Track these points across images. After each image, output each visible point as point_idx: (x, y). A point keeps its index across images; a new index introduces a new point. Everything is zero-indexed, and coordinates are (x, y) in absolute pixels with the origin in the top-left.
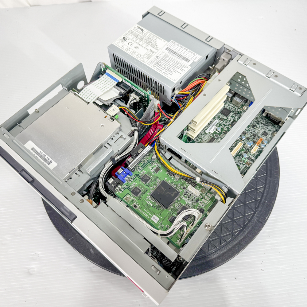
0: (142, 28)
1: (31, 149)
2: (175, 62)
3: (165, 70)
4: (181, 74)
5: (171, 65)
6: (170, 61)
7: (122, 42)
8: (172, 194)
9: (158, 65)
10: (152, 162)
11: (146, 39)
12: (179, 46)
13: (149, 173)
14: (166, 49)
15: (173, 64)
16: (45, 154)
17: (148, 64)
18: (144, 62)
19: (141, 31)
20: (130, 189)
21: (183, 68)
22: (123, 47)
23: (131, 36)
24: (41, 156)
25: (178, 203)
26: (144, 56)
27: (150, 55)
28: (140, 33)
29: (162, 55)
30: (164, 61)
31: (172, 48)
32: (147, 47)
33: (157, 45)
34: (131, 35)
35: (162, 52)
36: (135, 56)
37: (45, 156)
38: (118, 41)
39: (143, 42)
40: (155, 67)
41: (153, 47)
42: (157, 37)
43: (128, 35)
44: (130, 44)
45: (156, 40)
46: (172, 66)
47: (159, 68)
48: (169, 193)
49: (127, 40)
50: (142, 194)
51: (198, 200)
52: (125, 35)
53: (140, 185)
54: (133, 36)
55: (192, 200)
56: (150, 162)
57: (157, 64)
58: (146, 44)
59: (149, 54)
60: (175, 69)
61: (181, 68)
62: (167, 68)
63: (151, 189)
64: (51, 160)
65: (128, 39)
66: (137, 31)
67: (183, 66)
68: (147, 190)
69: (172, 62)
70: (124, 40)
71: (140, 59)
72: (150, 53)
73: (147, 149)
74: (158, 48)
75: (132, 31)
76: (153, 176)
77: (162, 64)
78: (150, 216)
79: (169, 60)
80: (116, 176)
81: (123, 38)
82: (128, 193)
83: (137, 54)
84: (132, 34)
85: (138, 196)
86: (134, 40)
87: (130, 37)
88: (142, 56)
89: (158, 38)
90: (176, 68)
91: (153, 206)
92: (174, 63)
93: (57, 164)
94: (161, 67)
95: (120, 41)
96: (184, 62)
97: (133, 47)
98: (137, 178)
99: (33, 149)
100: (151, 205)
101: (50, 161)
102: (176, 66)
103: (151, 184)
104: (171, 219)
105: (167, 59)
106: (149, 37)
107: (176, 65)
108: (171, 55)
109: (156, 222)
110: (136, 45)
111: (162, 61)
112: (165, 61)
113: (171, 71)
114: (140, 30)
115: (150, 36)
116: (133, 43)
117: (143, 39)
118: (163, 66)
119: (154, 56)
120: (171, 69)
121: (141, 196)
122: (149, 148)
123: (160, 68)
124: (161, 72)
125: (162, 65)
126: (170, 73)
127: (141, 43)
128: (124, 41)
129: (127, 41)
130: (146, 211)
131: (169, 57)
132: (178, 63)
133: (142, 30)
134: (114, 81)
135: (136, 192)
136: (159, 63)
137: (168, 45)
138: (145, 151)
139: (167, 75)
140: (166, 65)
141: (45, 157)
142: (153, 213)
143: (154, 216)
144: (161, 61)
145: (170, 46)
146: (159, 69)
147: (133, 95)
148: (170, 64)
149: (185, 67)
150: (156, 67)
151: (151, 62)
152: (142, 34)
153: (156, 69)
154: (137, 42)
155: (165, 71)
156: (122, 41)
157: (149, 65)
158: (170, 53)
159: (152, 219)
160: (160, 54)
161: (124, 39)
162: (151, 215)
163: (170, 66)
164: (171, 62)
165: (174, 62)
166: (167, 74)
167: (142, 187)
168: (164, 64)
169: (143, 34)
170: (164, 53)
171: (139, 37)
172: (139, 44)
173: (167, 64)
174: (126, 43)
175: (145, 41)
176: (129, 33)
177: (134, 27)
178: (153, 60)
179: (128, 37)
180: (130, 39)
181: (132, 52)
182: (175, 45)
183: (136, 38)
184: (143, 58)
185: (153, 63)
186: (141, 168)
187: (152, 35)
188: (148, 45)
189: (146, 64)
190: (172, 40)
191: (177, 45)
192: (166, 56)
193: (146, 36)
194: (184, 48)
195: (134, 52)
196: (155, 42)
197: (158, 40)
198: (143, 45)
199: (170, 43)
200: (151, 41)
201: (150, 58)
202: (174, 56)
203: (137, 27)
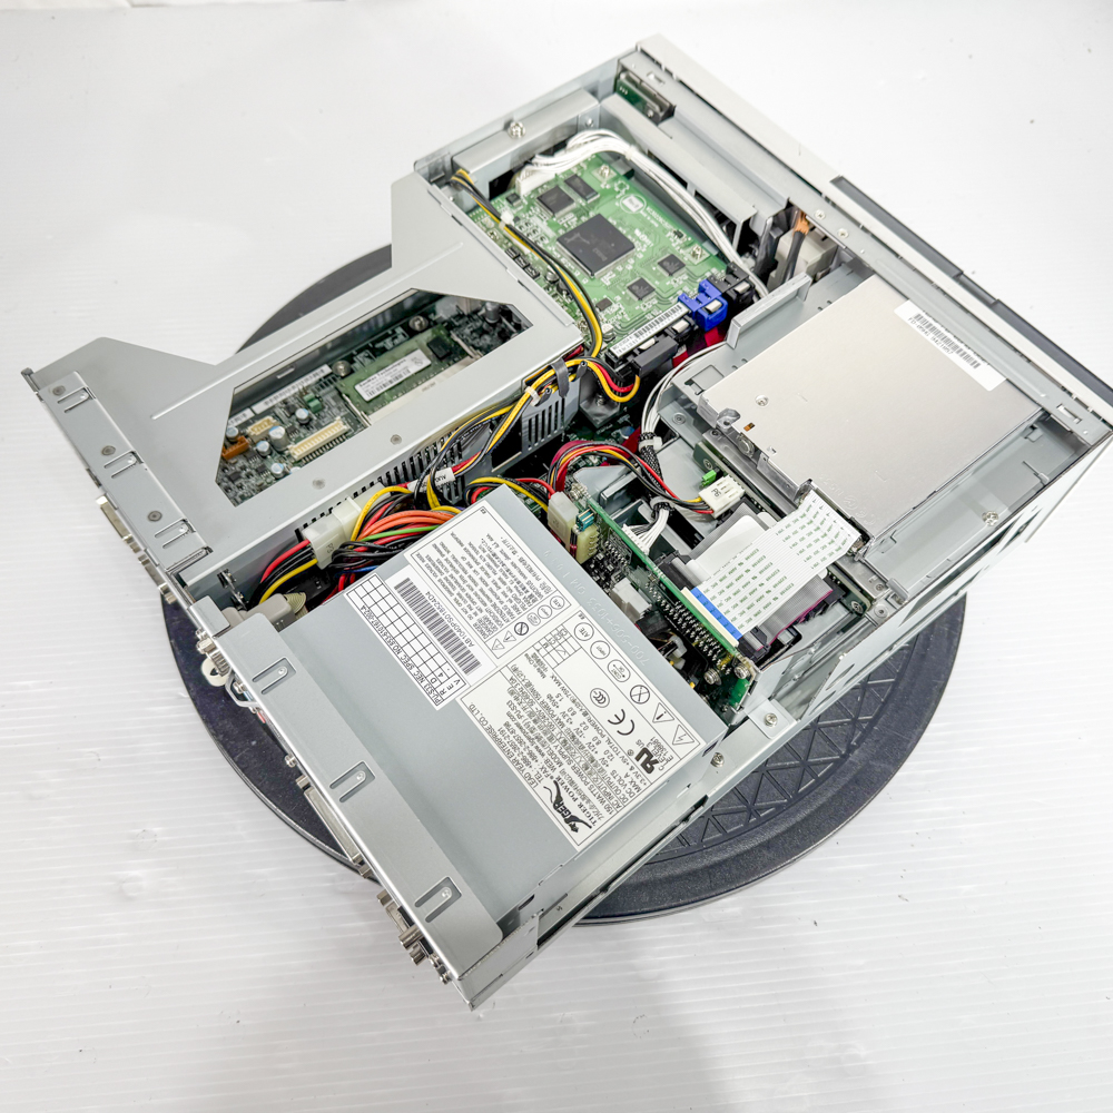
0: (557, 819)
1: (979, 364)
2: (458, 590)
3: (508, 563)
4: (450, 532)
5: (477, 578)
6: (475, 599)
7: (663, 743)
8: (578, 239)
9: (531, 592)
10: (615, 327)
11: (551, 739)
12: (414, 670)
13: (627, 302)
14: (477, 664)
15: (469, 582)
16: (933, 342)
17: (567, 604)
18: (582, 616)
19: (564, 794)
20: (688, 274)
21: (435, 556)
22: (661, 711)
23: (614, 772)
24: (946, 339)
25: (568, 224)
26: (577, 647)
27: (550, 648)
28: (572, 782)
29: (501, 637)
30: (501, 606)
31: (451, 667)
32: (555, 690)
33: (512, 693)
34: (615, 781)
35: (497, 652)
36: (614, 655)
37: (933, 339)
38: (682, 750)
39: (567, 725)
40: (543, 586)
41: (529, 684)
42: (499, 742)
43: (627, 780)
44: (625, 727)
45: (507, 725)
46: (473, 575)
47: (530, 577)
48: (585, 241)
49: (637, 750)
50: (658, 258)
52: (642, 787)
53: (660, 278)
54: (609, 770)
55: (528, 224)
56: (619, 328)
57: (531, 596)
58: (557, 712)
59: (554, 653)
60: (469, 559)
61: (442, 559)
62: (497, 570)
63: (630, 263)
65: (633, 758)
66: (584, 797)
67: (434, 567)
68: (641, 265)
69: (471, 593)
70: (650, 756)
71: (597, 637)
72: (548, 658)
73: (624, 346)
74: (509, 675)
75: (608, 809)
76: (618, 293)
77: (515, 591)
78: (645, 211)
79: (479, 604)
81: (652, 769)
82: (694, 265)
83: (603, 664)
84: (610, 783)
85: (668, 255)
86: (604, 746)
87: (622, 769)
88: (586, 646)
89: (495, 737)
90: (464, 563)
91: (632, 227)
92: (464, 586)
93: (896, 310)
94: (520, 578)
95: (670, 753)
96: (424, 585)
97: (618, 703)
98: (664, 295)
99: (975, 365)
100: (637, 231)
101: (918, 323)
102: (461, 572)
103: (629, 277)
104: (594, 196)
105: (485, 613)
106: (532, 748)
107: (457, 576)
108: (465, 628)
110: (603, 715)
111: (509, 605)
112: (495, 606)
113: (484, 555)
114: (567, 802)
115: (531, 754)
116: (613, 729)
117: (565, 742)
118: (508, 584)
119: (537, 634)
120: (483, 564)
121: (660, 253)
122: (620, 349)
123: (525, 577)
124: (525, 558)
125: (512, 587)
126: (493, 547)
127: (579, 719)
128: (651, 749)
129: (639, 743)
130: (653, 222)
131: (475, 620)
132: (448, 586)
133: (558, 803)
135: (673, 263)
136: (521, 598)
137: (461, 683)
138: (631, 341)
139: (506, 537)
140: (500, 584)
141: (932, 335)
142: (637, 216)
143: (634, 210)
144: (515, 608)
145: (456, 678)
146: (531, 571)
148: (481, 585)
149: (427, 561)
150: (537, 584)
151: (555, 612)
152: (563, 772)
153: (541, 576)
154: (595, 733)
155: (507, 558)
156: (660, 748)
157: (563, 598)
158: (467, 641)
159: (641, 205)
160: (508, 645)
161: (649, 765)
162: (641, 212)
163: (485, 577)
164: (473, 596)
165: (463, 595)
166: (504, 542)
167: (653, 272)
168: (504, 588)
169: (556, 774)
170: (490, 643)
171: (580, 760)
172: (585, 714)
173: (495, 589)
174: (644, 735)
175: (557, 730)
176: (623, 792)
177: (594, 828)
178: (544, 622)
179: (632, 769)
180: (622, 754)
181: (622, 679)
182: (429, 678)
183: (597, 757)
184: (582, 637)
185: (547, 602)
186: (649, 317)
187: (519, 758)
188: (548, 701)
189: (576, 607)
190: (438, 708)
191: (421, 678)
192: (485, 628)
193: (547, 762)
194: (401, 655)
195: (617, 674)
196: (513, 713)
197: (497, 725)
198: (573, 705)
199: (449, 692)
200: (532, 724)
201: (556, 632)
202: (455, 622)
203: (576, 831)
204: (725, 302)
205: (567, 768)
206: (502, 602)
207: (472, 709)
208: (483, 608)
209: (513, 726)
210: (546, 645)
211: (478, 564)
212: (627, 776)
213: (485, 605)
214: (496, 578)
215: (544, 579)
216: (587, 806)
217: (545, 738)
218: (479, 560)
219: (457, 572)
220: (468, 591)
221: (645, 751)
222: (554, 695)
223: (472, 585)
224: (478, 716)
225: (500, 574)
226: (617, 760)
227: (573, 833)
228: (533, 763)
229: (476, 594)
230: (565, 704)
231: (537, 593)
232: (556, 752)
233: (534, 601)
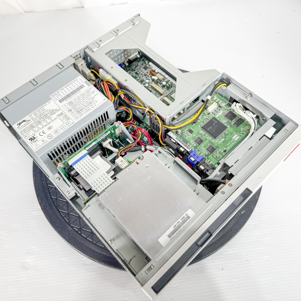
0: (20, 121)
1: (170, 238)
4: (98, 93)
5: (85, 100)
6: (78, 100)
7: (36, 142)
8: (215, 122)
9: (80, 112)
10: (183, 135)
11: (40, 119)
12: (60, 91)
13: (193, 138)
14: (61, 102)
17: (76, 119)
18: (73, 123)
19: (26, 122)
20: (208, 154)
21: (91, 91)
22: (45, 141)
23: (30, 132)
24: (180, 226)
25: (222, 120)
26: (64, 122)
27: (64, 117)
28: (29, 123)
29: (68, 106)
30: (77, 106)
31: (60, 98)
32: (53, 119)
33: (53, 110)
34: (28, 132)
35: (64, 106)
36: (61, 130)
37: (179, 222)
38: (34, 146)
39: (44, 122)
41: (55, 113)
42: (40, 108)
43: (28, 135)
44: (42, 134)
46: (85, 99)
47: (84, 111)
48: (214, 124)
49: (35, 137)
50: (213, 145)
51: (220, 107)
52: (25, 138)
53: (205, 146)
54: (31, 131)
55: (220, 110)
56: (183, 136)
58: (47, 119)
60: (90, 98)
61: (90, 93)
62: (87, 104)
63: (209, 138)
64: (184, 215)
66: (25, 126)
67: (88, 91)
68: (209, 141)
69: (80, 99)
70: (33, 139)
71: (67, 127)
72: (62, 116)
73: (172, 135)
74: (58, 109)
75: (21, 131)
76: (196, 135)
77: (81, 108)
78: (233, 141)
79: (77, 101)
80: (198, 163)
82: (213, 156)
83: (59, 128)
84: (27, 131)
85: (216, 148)
86: (37, 129)
87: (30, 134)
88: (65, 124)
89: (42, 107)
90: (89, 97)
91: (225, 138)
92: (83, 98)
93: (190, 209)
94: (84, 109)
95: (33, 144)
96: (82, 90)
97: (48, 132)
98: (198, 148)
99: (169, 236)
100: (224, 139)
101: (186, 217)
102: (86, 97)
103: (204, 138)
104: (236, 126)
106: (38, 115)
107: (85, 96)
108: (69, 100)
109: (239, 137)
110: (45, 129)
111: (77, 108)
112: (77, 104)
113: (91, 101)
114: (24, 123)
116: (41, 131)
117: (39, 121)
119: (69, 114)
121: (216, 146)
124: (90, 110)
125: (82, 108)
126: (93, 103)
127: (45, 124)
128: (35, 139)
129: (37, 137)
130: (229, 143)
131: (73, 101)
132: (83, 95)
133: (24, 121)
134: (85, 158)
135: (212, 150)
136: (79, 110)
137: (56, 100)
138: (174, 137)
139: (96, 105)
140: (83, 105)
141: (181, 221)
142: (231, 139)
143: (233, 138)
144: (76, 108)
145: (58, 99)
146: (87, 111)
147: (105, 144)
148: (83, 101)
149: (89, 90)
150: (83, 113)
151: (74, 117)
152: (32, 121)
153: (85, 113)
154: (40, 128)
155: (90, 106)
157: (78, 119)
159: (236, 140)
160: (66, 108)
161: (31, 139)
162: (233, 140)
163: (85, 102)
164: (79, 100)
165: (80, 98)
166: (95, 105)
167: (207, 144)
169: (31, 120)
170: (66, 105)
171: (34, 125)
172: (46, 125)
173: (82, 104)
174: (39, 138)
175: (42, 119)
176: (25, 134)
177: (17, 129)
178: (72, 115)
179: (30, 136)
180: (34, 133)
181: (55, 133)
182: (58, 94)
183: (34, 128)
184: (67, 123)
185: (77, 115)
186: (188, 144)
187: (36, 113)
188: (50, 117)
189: (76, 121)
190: (50, 96)
191: (58, 92)
192: (71, 103)
193: (35, 118)
194: (64, 88)
195: (56, 131)
196: (48, 110)
197: (44, 108)
198: (48, 122)
199: (54, 98)
200: (44, 114)
201: (69, 118)
202: (73, 97)
203: (17, 125)
204: (195, 163)
206: (78, 106)
207: (49, 102)
208: (76, 102)
209: (44, 111)
210: (65, 116)
211: (89, 100)
212: (29, 135)
213: (77, 102)
214: (85, 104)
215: (84, 114)
216: (23, 127)
217: (40, 117)
218: (90, 100)
219: (86, 96)
220: (81, 99)
221: (35, 138)
222: (51, 118)
223: (83, 99)
224: (47, 104)
225: (86, 105)
226: (33, 132)
227: (17, 124)
228: (35, 115)
229: (80, 100)
230: (49, 121)
231: (80, 113)
232: (37, 120)
233: (78, 112)
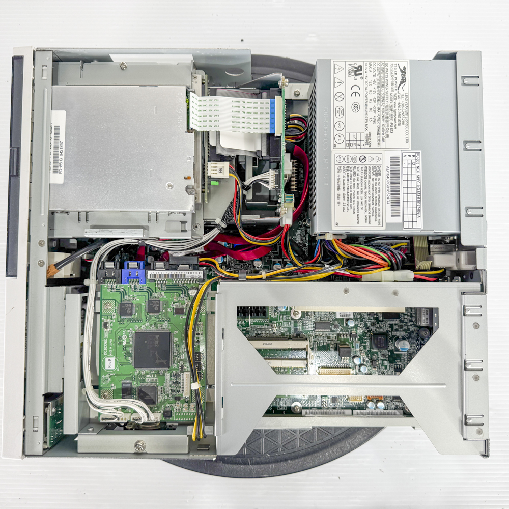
0: (408, 76)
1: (55, 127)
2: (375, 196)
3: (345, 192)
4: (358, 225)
5: (363, 195)
6: (371, 186)
7: (347, 72)
8: (159, 359)
9: (346, 172)
10: (185, 293)
11: (387, 106)
12: (418, 174)
13: (167, 303)
14: (392, 158)
15: (368, 195)
16: (63, 153)
17: (337, 155)
18: (335, 145)
19: (399, 83)
20: (124, 298)
21: (373, 218)
22: (337, 84)
23: (374, 76)
24: (56, 150)
25: (154, 376)
26: (347, 135)
27: (359, 142)
28: (392, 84)
29: (373, 162)
30: (363, 175)
31: (403, 164)
32: (370, 124)
33: (388, 135)
34: (376, 73)
35: (380, 156)
36: (336, 120)
37: (61, 154)
38: (342, 64)
39: (377, 107)
40: (339, 171)
41: (378, 134)
42: (407, 120)
43: (372, 69)
44: (355, 89)
45: (399, 124)
46: (364, 197)
47: (341, 178)
48: (157, 355)
49: (358, 77)
50: (129, 319)
51: (178, 398)
52: (368, 63)
53: (139, 306)
54: (375, 78)
55: (174, 391)
56: (184, 292)
57: (348, 170)
58: (376, 115)
59: (358, 139)
60: (360, 206)
61: (371, 215)
62: (352, 193)
63: (146, 326)
65: (362, 76)
66: (392, 76)
67: (377, 213)
68: (141, 321)
69: (371, 190)
70: (356, 72)
71: (336, 132)
72: (362, 139)
73: (195, 275)
74: (383, 144)
75: (387, 65)
76: (167, 312)
77: (353, 177)
78: (108, 353)
79: (371, 183)
81: (359, 66)
82: (116, 301)
83: (343, 120)
84: (379, 74)
85: (122, 317)
86: (370, 88)
88: (343, 132)
89: (407, 123)
90: (364, 206)
91: (124, 348)
92: (371, 196)
93: (62, 182)
94: (346, 181)
95: (347, 67)
96: (387, 208)
97: (351, 100)
98: (146, 294)
99: (57, 128)
100: (124, 344)
101: (59, 168)
102: (368, 202)
103: (153, 318)
104: (125, 383)
105: (372, 177)
106: (397, 108)
107: (371, 202)
108: (386, 174)
109: (107, 368)
110: (360, 100)
111: (360, 173)
112: (366, 178)
113: (352, 203)
114: (399, 79)
115: (399, 107)
116: (361, 92)
117: (383, 101)
118: (353, 182)
119: (357, 152)
120: (356, 200)
121: (125, 321)
122: (199, 274)
123: (344, 180)
124: (337, 189)
125: (352, 180)
126: (346, 204)
127: (370, 106)
128: (353, 74)
129: (356, 79)
130: (111, 344)
131: (378, 178)
132: (378, 201)
133: (403, 82)
134: (268, 126)
135: (125, 309)
136: (352, 173)
137: (404, 154)
138: (189, 275)
139: (337, 205)
140: (356, 185)
141: (60, 157)
142: (115, 354)
143: (113, 359)
144: (358, 170)
145: (404, 158)
146: (339, 182)
147: (271, 174)
148: (364, 191)
149: (378, 218)
150: (341, 174)
151: (344, 156)
152: (392, 91)
153: (337, 176)
154: (369, 95)
155: (344, 195)
156: (349, 72)
157: (335, 159)
158: (388, 170)
159: (107, 359)
160: (373, 156)
161: (359, 68)
162: (111, 355)
163: (360, 193)
164: (371, 188)
165: (374, 192)
166: (339, 203)
167: (139, 311)
168: (356, 182)
169: (396, 92)
170: (380, 162)
171: (383, 90)
172: (367, 105)
173: (360, 185)
174: (351, 80)
175: (382, 108)
176: (376, 67)
177: (398, 63)
178: (352, 156)
179: (366, 72)
180: (365, 80)
181: (341, 108)
182: (415, 166)
183: (376, 86)
184: (342, 137)
185: (344, 163)
186: (165, 287)
187: (404, 108)
188: (376, 122)
189: (334, 152)
190: (420, 151)
191: (418, 168)
192: (377, 171)
193: (395, 99)
194: (418, 184)
195: (342, 111)
196: (393, 127)
197: (403, 127)
198: (368, 112)
199: (412, 154)
200: (390, 117)
201: (351, 147)
202: (387, 182)
203: (404, 67)
204: (126, 263)
205: (390, 91)
206: (362, 177)
207: (407, 141)
208: (371, 180)
209: (397, 122)
210: (359, 145)
211: (358, 201)
212: (370, 71)
213: (369, 181)
214: (355, 190)
215: (337, 174)
216: (394, 72)
217: (389, 108)
218: (356, 202)
219: (369, 204)
220: (371, 192)
221: (356, 75)
222: (372, 122)
223: (367, 194)
224: (407, 136)
225: (353, 190)
226: (369, 80)
227: (406, 67)
228: (401, 103)
229: (369, 188)
230: (371, 115)
231: (344, 170)
232: (389, 100)
233: (348, 167)
